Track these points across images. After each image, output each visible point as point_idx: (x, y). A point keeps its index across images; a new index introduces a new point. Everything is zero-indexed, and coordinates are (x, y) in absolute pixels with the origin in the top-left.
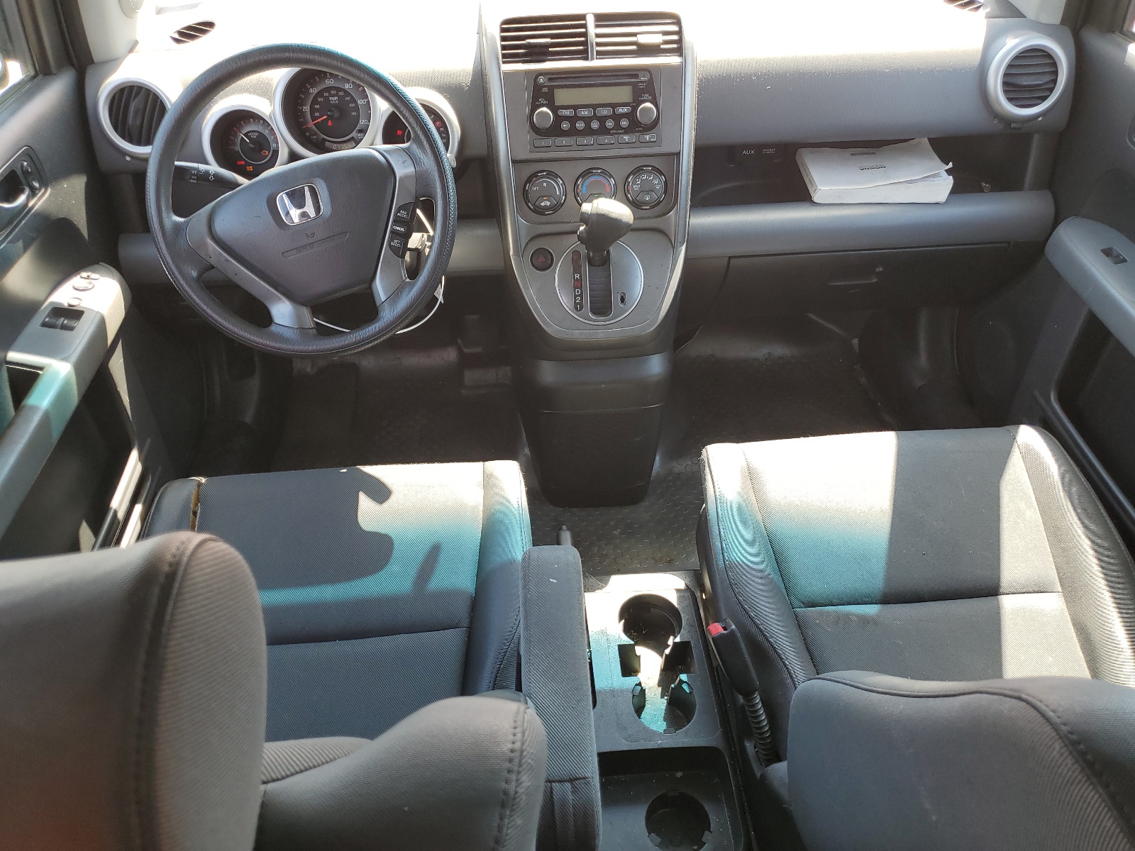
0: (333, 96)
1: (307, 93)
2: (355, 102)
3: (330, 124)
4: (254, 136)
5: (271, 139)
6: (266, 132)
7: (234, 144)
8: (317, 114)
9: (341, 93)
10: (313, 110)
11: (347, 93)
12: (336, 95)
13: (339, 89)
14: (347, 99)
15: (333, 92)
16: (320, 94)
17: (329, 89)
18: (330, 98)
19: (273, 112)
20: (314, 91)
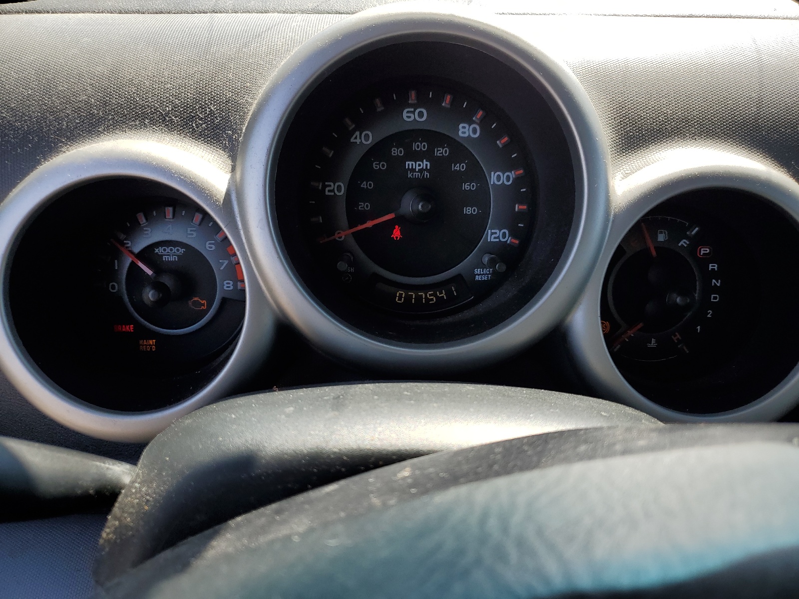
0: (417, 156)
1: (343, 144)
2: (481, 178)
3: (397, 234)
4: (170, 256)
5: (219, 267)
6: (207, 249)
7: (113, 275)
8: (365, 206)
9: (442, 152)
10: (354, 194)
11: (459, 150)
12: (427, 155)
13: (434, 138)
14: (457, 167)
15: (421, 146)
16: (379, 150)
17: (406, 137)
18: (409, 164)
19: (236, 191)
20: (365, 139)
